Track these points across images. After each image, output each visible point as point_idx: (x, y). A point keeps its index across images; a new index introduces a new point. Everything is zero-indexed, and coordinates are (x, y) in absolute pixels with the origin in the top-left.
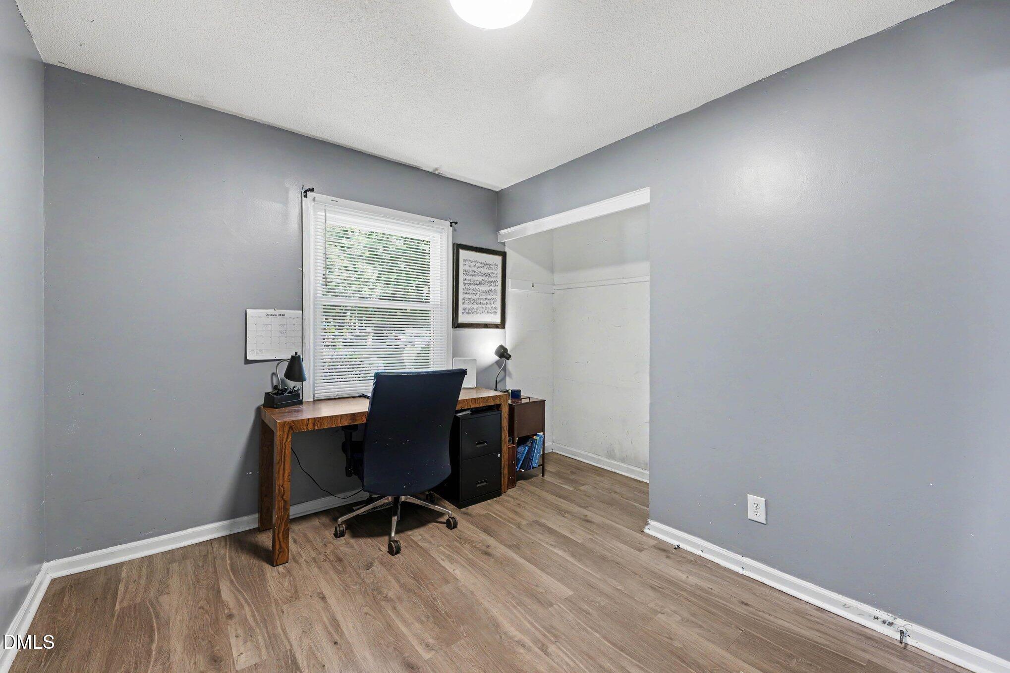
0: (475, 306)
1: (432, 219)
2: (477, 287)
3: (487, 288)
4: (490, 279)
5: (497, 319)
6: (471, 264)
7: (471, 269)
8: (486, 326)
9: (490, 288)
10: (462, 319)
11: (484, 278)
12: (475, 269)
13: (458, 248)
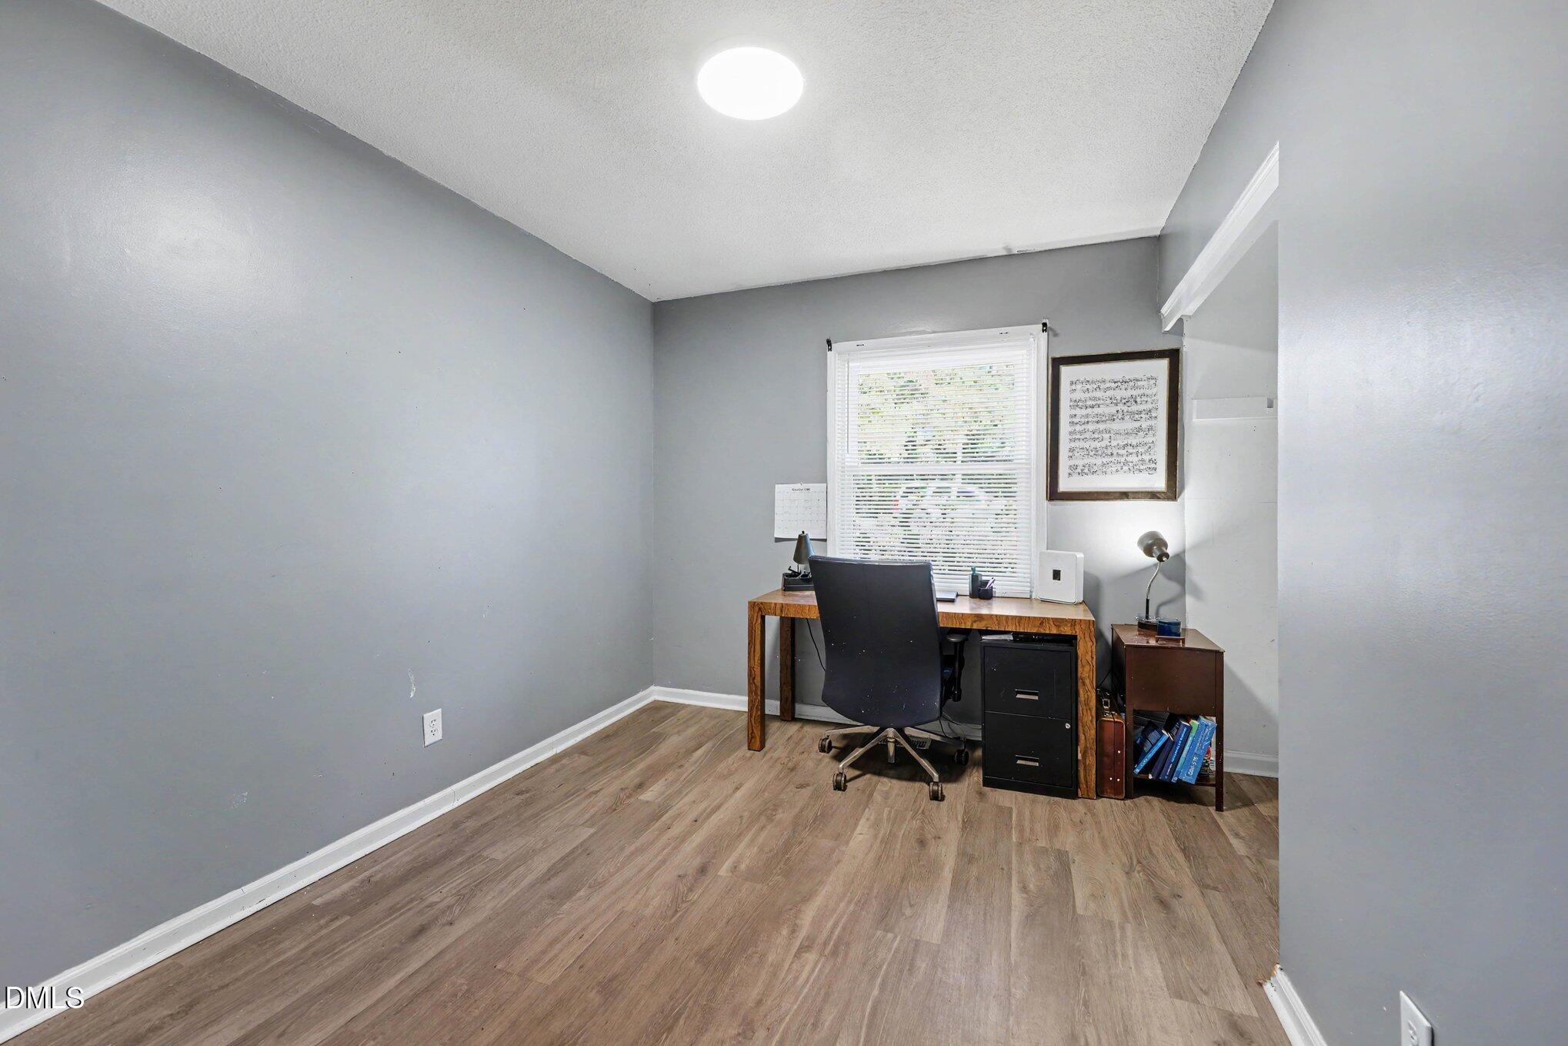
0: (1099, 461)
1: (1004, 330)
2: (1102, 426)
3: (1130, 425)
4: (1135, 408)
5: (1159, 482)
6: (1088, 386)
7: (1087, 395)
8: (1124, 495)
9: (1137, 425)
10: (1064, 485)
11: (1120, 407)
12: (1098, 394)
13: (1057, 363)
